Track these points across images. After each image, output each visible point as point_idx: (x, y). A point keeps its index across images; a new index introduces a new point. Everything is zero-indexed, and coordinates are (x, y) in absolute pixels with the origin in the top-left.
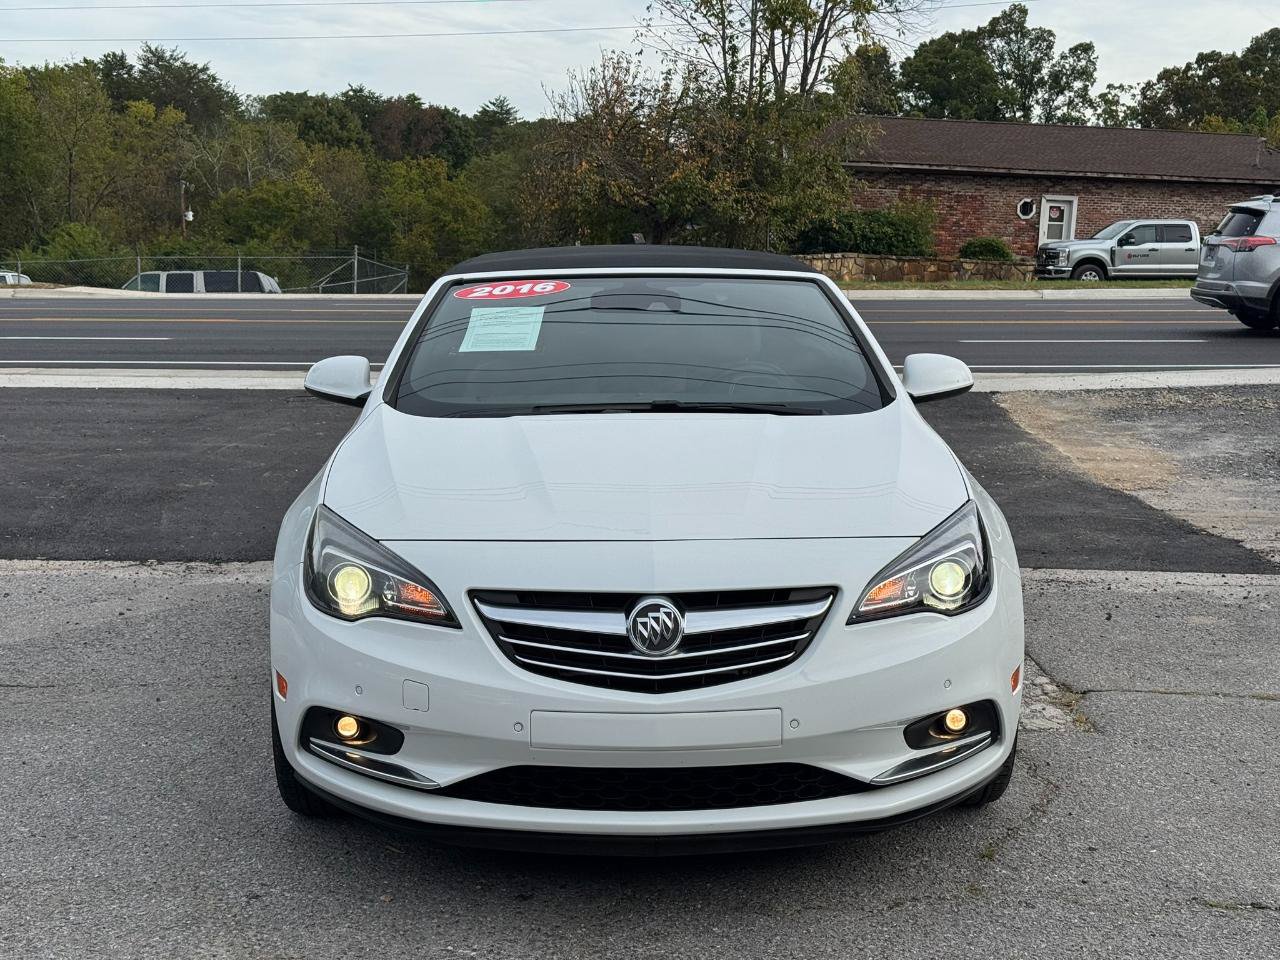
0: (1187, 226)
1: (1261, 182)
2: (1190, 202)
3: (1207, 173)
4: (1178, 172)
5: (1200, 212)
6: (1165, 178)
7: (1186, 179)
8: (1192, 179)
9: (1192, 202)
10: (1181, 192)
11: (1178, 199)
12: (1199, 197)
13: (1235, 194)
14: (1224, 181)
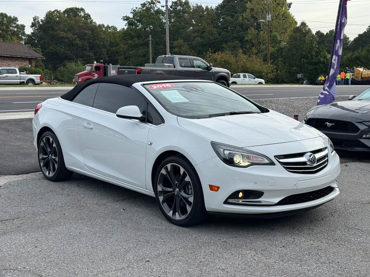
0: (15, 69)
1: (28, 57)
2: (9, 62)
3: (14, 54)
4: (5, 54)
5: (12, 65)
6: (2, 55)
7: (8, 56)
8: (10, 56)
9: (10, 62)
10: (7, 59)
11: (6, 61)
12: (12, 61)
13: (21, 60)
14: (19, 56)
